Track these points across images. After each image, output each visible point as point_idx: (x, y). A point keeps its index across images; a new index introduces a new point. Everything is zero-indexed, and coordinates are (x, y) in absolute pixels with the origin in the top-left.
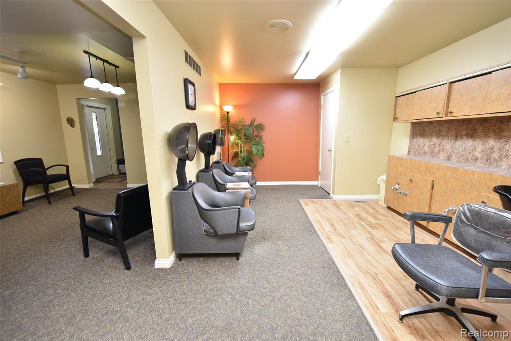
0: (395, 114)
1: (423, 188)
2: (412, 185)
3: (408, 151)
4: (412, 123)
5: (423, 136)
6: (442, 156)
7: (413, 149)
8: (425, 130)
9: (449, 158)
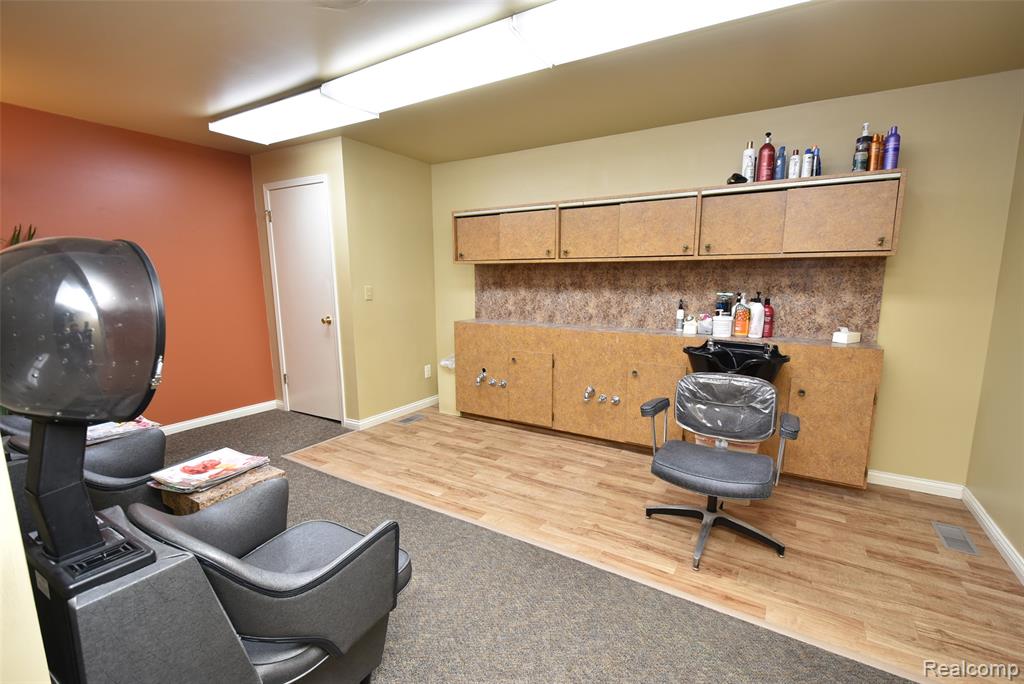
0: (457, 249)
1: (539, 369)
2: (516, 366)
3: (476, 313)
4: (476, 265)
5: (501, 287)
6: (539, 317)
7: (486, 309)
8: (503, 277)
9: (551, 318)
